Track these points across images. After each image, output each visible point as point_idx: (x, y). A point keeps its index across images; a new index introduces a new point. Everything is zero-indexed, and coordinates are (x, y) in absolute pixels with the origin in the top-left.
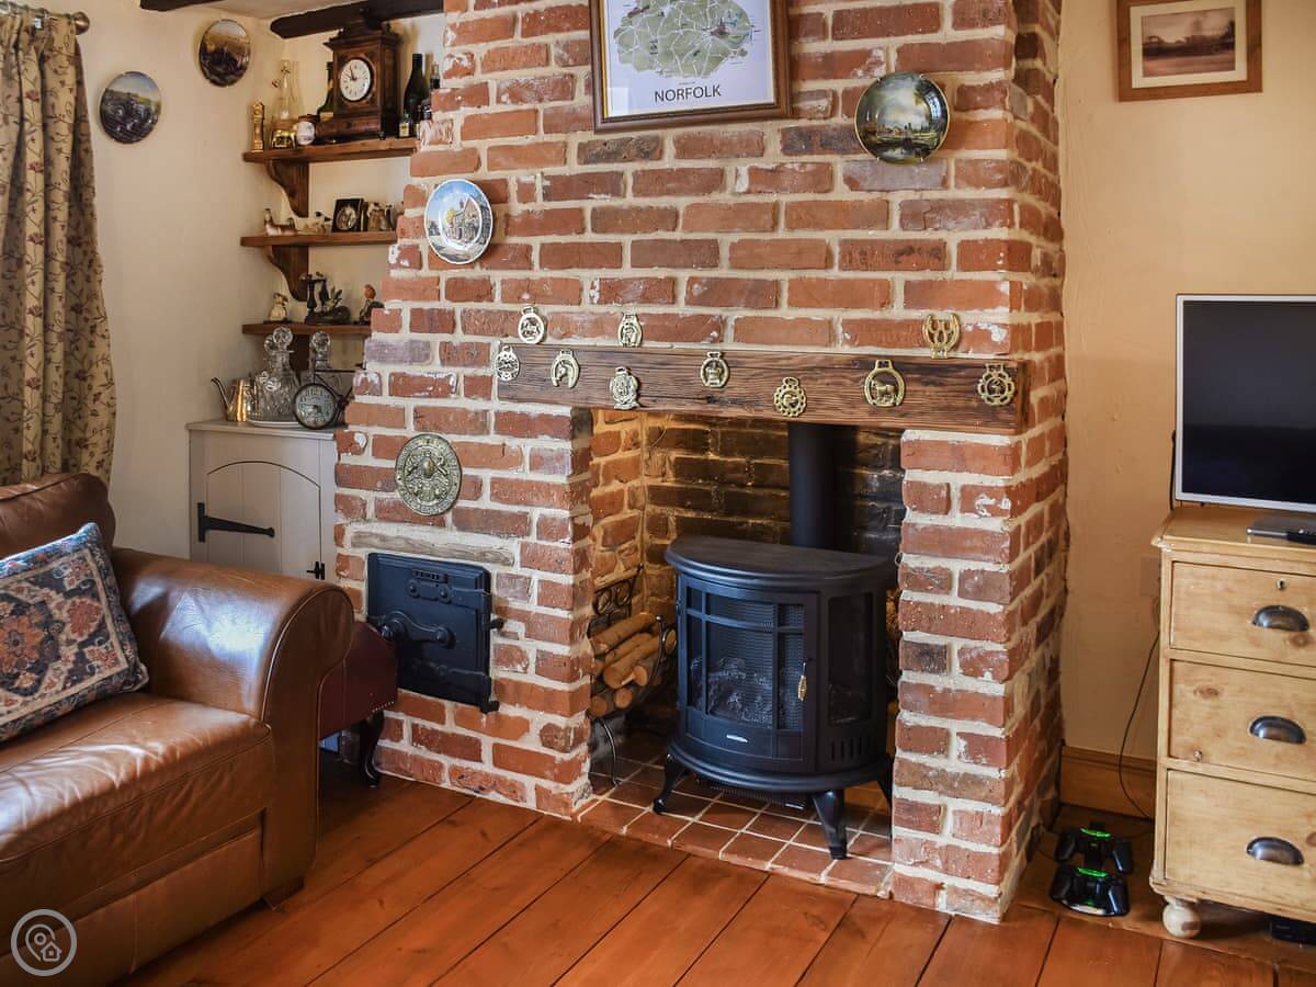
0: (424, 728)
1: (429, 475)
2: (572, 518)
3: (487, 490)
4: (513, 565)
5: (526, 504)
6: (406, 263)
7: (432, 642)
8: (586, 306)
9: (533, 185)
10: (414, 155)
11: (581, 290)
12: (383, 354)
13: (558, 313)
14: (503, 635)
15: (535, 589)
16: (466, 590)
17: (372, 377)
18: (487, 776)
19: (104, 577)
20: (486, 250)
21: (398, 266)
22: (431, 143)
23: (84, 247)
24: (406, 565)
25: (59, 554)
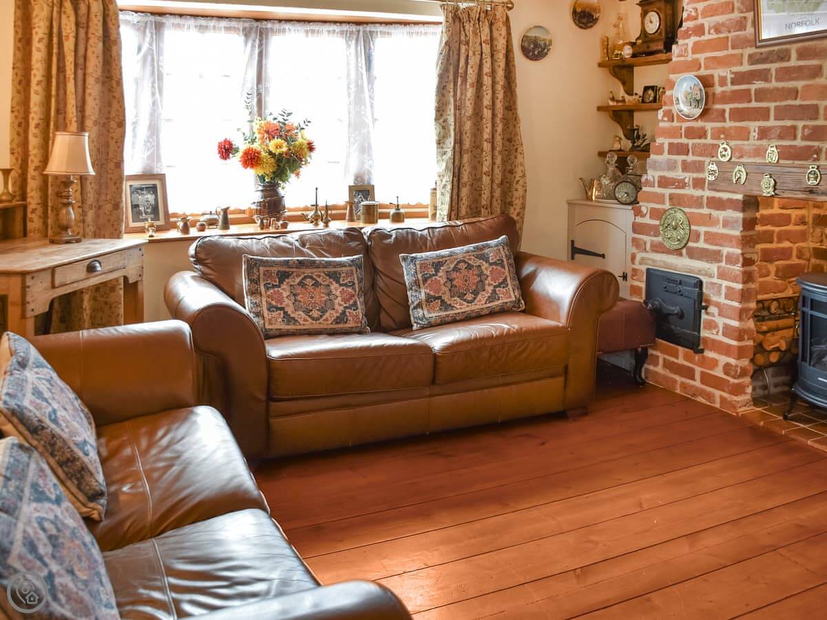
0: (669, 361)
1: (675, 229)
2: (743, 254)
3: (702, 237)
4: (714, 277)
5: (721, 245)
6: (666, 119)
7: (672, 315)
8: (751, 141)
9: (726, 77)
10: (670, 63)
11: (749, 133)
12: (655, 166)
13: (737, 145)
14: (707, 313)
15: (723, 291)
16: (688, 288)
17: (650, 178)
18: (697, 388)
19: (508, 259)
20: (702, 112)
21: (662, 120)
22: (677, 57)
23: (513, 111)
24: (663, 274)
25: (488, 246)
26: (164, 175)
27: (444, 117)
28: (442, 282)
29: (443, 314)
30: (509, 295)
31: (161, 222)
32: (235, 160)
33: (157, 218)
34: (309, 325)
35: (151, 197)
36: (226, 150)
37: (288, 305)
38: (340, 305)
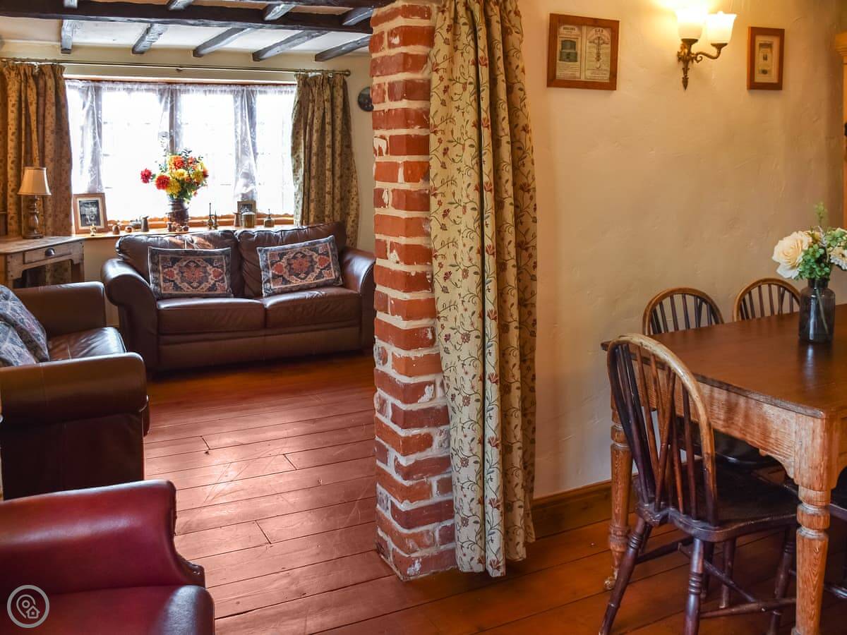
19: (333, 251)
25: (319, 243)
26: (104, 194)
27: (298, 154)
28: (284, 266)
29: (283, 286)
30: (331, 274)
31: (102, 226)
32: (152, 183)
33: (98, 224)
34: (191, 291)
35: (94, 209)
36: (146, 176)
37: (177, 279)
38: (212, 279)
